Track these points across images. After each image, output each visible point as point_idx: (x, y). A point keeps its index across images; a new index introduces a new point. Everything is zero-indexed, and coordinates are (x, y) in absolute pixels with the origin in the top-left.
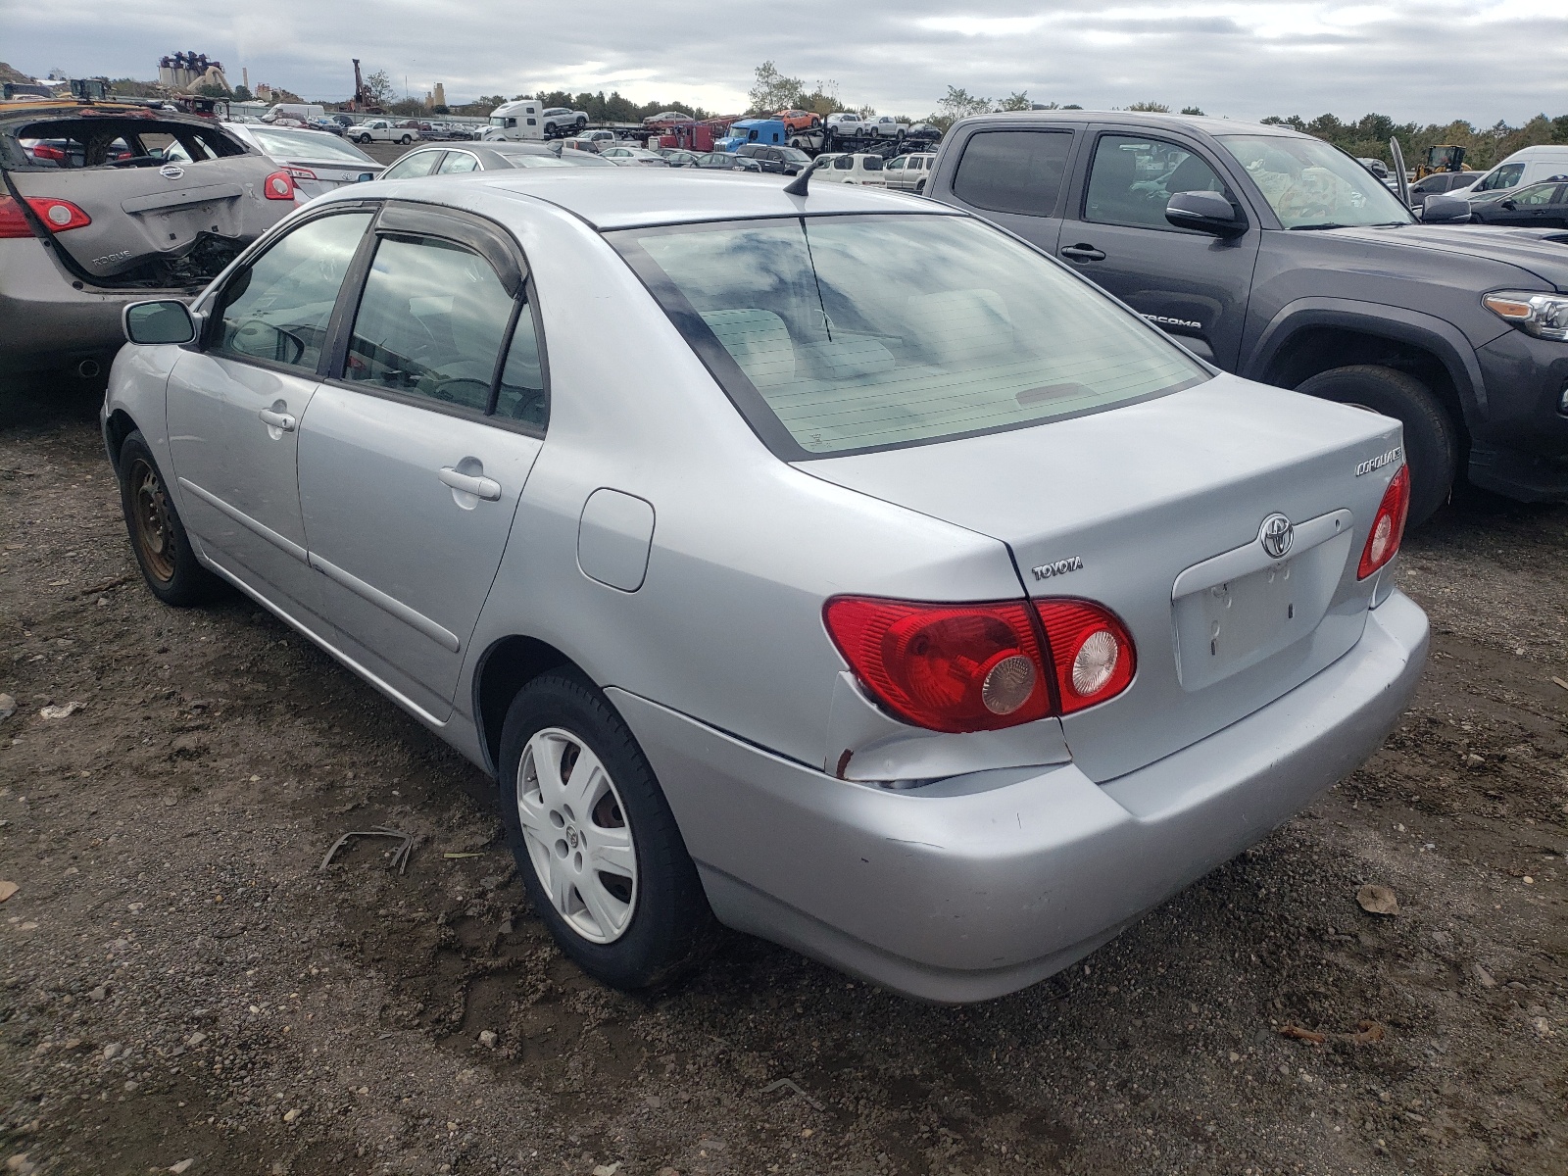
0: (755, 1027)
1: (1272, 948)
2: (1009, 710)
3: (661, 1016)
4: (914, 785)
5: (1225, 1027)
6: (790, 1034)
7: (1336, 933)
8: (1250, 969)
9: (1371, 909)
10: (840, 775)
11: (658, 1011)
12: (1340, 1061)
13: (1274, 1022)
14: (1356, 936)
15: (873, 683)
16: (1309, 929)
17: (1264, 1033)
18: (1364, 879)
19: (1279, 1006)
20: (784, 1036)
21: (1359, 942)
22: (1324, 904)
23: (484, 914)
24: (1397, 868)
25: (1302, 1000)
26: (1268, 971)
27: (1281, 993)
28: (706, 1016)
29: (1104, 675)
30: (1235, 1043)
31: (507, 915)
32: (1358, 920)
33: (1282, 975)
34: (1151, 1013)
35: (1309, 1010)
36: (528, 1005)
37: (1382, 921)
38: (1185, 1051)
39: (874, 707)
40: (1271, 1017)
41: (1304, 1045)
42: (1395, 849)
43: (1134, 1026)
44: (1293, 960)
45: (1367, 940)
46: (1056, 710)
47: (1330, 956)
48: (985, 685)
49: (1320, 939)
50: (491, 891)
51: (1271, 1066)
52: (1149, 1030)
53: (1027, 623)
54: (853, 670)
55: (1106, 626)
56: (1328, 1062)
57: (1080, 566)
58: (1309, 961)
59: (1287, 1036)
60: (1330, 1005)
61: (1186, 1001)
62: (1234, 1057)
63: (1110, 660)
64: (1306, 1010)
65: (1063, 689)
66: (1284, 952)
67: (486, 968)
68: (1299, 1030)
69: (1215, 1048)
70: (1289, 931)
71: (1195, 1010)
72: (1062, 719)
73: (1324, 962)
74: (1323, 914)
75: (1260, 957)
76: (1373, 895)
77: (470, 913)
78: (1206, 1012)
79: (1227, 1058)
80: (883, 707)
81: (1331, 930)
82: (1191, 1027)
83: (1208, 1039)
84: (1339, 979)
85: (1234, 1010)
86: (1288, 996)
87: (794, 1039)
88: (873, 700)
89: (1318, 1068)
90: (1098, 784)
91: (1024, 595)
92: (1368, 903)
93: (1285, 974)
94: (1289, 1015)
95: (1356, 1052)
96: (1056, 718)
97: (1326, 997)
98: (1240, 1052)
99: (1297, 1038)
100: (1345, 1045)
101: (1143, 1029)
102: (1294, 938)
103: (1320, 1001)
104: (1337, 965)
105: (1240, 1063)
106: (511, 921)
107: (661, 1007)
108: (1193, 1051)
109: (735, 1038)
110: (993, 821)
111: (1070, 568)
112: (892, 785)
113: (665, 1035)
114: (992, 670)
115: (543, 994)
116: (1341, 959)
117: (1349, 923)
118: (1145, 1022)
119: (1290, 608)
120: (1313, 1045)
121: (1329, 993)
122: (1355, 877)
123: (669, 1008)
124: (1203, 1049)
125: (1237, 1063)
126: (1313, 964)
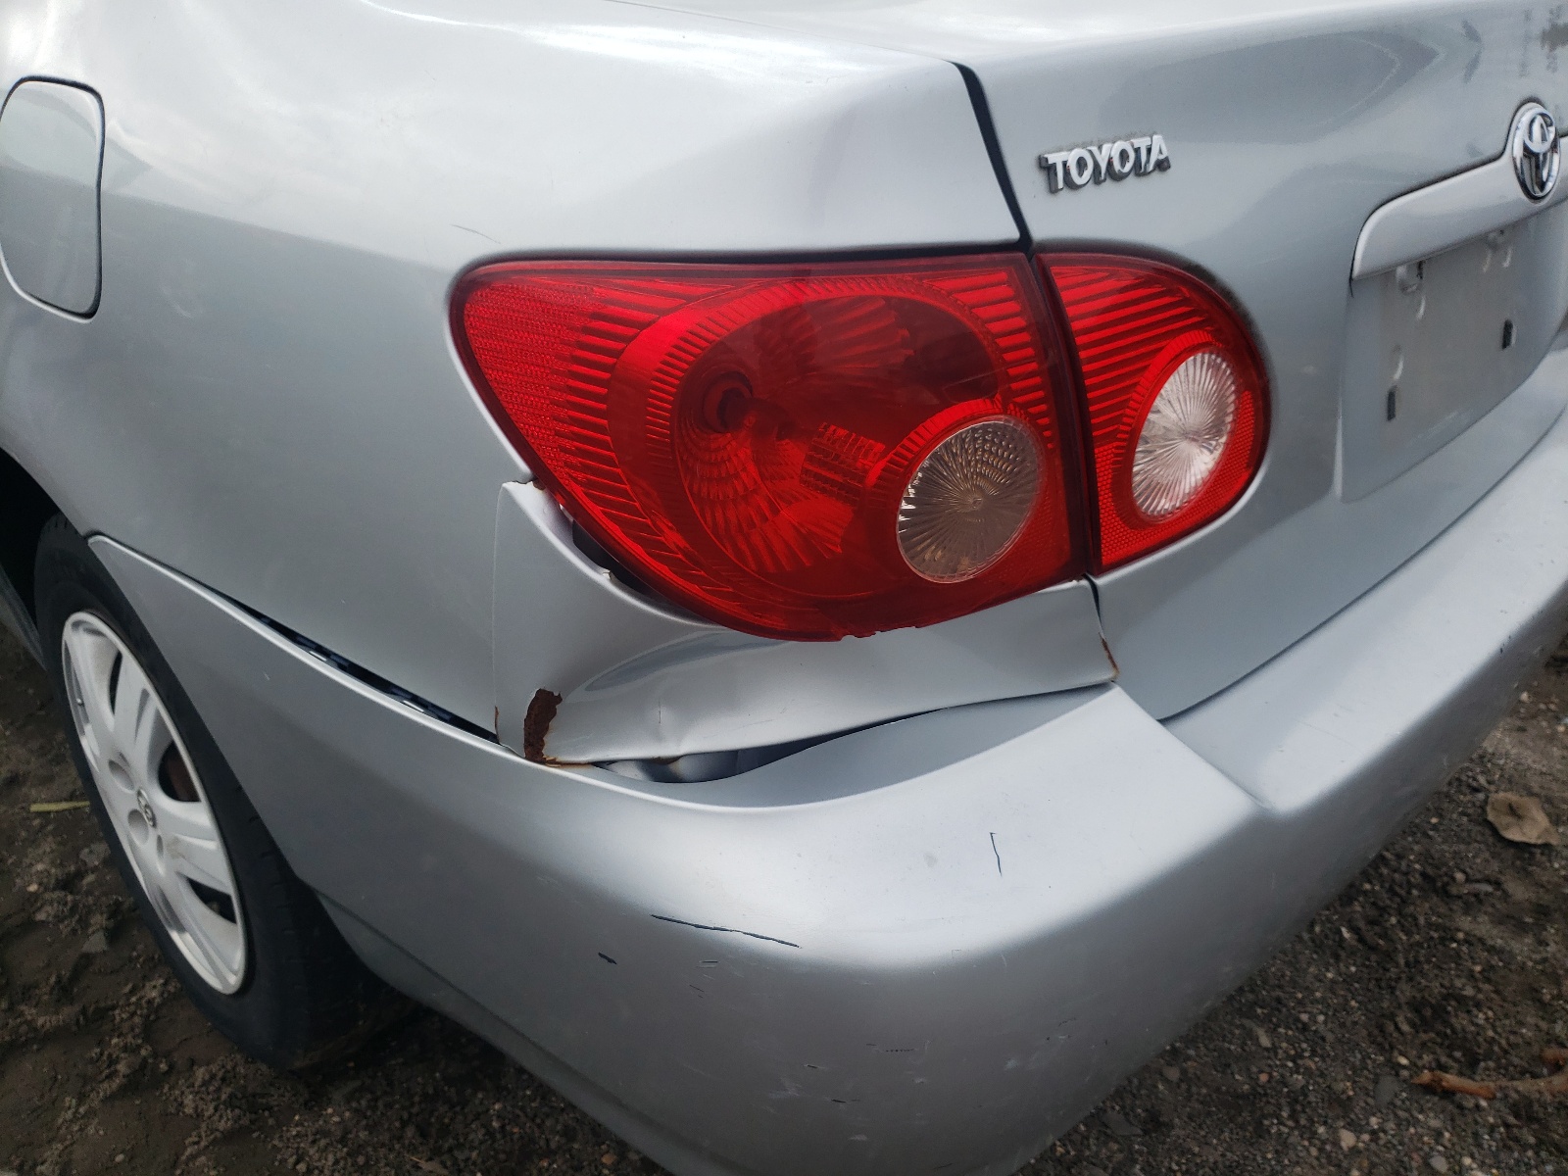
0: (503, 1127)
1: (1372, 912)
2: (968, 569)
3: (333, 1115)
4: (727, 766)
5: (1322, 1075)
6: (563, 1141)
7: (1468, 880)
8: (1343, 954)
9: (1513, 835)
10: (534, 749)
11: (329, 1102)
12: (1532, 1140)
13: (1404, 1061)
14: (1497, 884)
15: (596, 511)
16: (1424, 875)
17: (1388, 1086)
18: (1489, 782)
19: (1405, 1028)
20: (553, 1145)
21: (1506, 895)
22: (1435, 827)
23: (65, 918)
24: (1530, 759)
25: (1440, 1012)
26: (1374, 957)
27: (1403, 1000)
28: (415, 1110)
29: (1200, 463)
30: (1341, 1105)
31: (98, 920)
32: (1494, 855)
33: (1397, 965)
34: (1192, 1052)
35: (1454, 1031)
36: (96, 1104)
37: (1532, 854)
38: (1261, 1132)
39: (602, 577)
40: (1396, 1053)
41: (1460, 1107)
42: (1522, 730)
43: (1166, 1081)
44: (1408, 933)
45: (1518, 890)
46: (1087, 560)
47: (1465, 922)
48: (905, 506)
49: (1445, 893)
50: (94, 870)
51: (1415, 1156)
52: (1194, 1089)
53: (1025, 337)
54: (541, 478)
55: (1208, 338)
56: (1511, 1141)
57: (1162, 165)
58: (1436, 935)
59: (1428, 1089)
60: (1487, 1019)
61: (1247, 1023)
62: (1347, 1139)
63: (1215, 429)
64: (1449, 1031)
65: (1106, 501)
66: (1393, 920)
67: (35, 1030)
68: (1451, 1079)
69: (1312, 1121)
70: (1393, 880)
71: (1265, 1041)
72: (1100, 582)
73: (1461, 935)
74: (1443, 848)
75: (1354, 929)
76: (1513, 811)
77: (41, 916)
78: (1284, 1045)
79: (1336, 1143)
80: (625, 576)
81: (1459, 876)
82: (1264, 1078)
83: (1297, 1099)
84: (1492, 967)
85: (1330, 1037)
86: (1416, 1006)
87: (570, 1150)
88: (598, 558)
89: (1495, 1155)
90: (1164, 721)
91: (1013, 233)
92: (1508, 827)
93: (1402, 962)
94: (1424, 1044)
95: (1551, 1115)
96: (1084, 583)
97: (1478, 1005)
98: (1356, 1127)
99: (1448, 1094)
100: (1530, 1104)
101: (1184, 1086)
102: (1403, 893)
103: (1469, 1012)
104: (1481, 940)
105: (1359, 1152)
106: (106, 929)
107: (337, 1096)
108: (1274, 1130)
109: (460, 1156)
110: (931, 860)
111: (1139, 170)
112: (673, 767)
113: (331, 1158)
114: (926, 463)
115: (124, 1080)
116: (1482, 926)
117: (1481, 858)
118: (1184, 1072)
119: (1508, 327)
120: (1477, 1107)
121: (1480, 996)
122: (1475, 779)
123: (349, 1099)
124: (1290, 1123)
125: (1354, 1151)
126: (1442, 940)
